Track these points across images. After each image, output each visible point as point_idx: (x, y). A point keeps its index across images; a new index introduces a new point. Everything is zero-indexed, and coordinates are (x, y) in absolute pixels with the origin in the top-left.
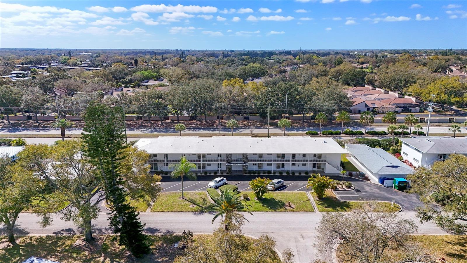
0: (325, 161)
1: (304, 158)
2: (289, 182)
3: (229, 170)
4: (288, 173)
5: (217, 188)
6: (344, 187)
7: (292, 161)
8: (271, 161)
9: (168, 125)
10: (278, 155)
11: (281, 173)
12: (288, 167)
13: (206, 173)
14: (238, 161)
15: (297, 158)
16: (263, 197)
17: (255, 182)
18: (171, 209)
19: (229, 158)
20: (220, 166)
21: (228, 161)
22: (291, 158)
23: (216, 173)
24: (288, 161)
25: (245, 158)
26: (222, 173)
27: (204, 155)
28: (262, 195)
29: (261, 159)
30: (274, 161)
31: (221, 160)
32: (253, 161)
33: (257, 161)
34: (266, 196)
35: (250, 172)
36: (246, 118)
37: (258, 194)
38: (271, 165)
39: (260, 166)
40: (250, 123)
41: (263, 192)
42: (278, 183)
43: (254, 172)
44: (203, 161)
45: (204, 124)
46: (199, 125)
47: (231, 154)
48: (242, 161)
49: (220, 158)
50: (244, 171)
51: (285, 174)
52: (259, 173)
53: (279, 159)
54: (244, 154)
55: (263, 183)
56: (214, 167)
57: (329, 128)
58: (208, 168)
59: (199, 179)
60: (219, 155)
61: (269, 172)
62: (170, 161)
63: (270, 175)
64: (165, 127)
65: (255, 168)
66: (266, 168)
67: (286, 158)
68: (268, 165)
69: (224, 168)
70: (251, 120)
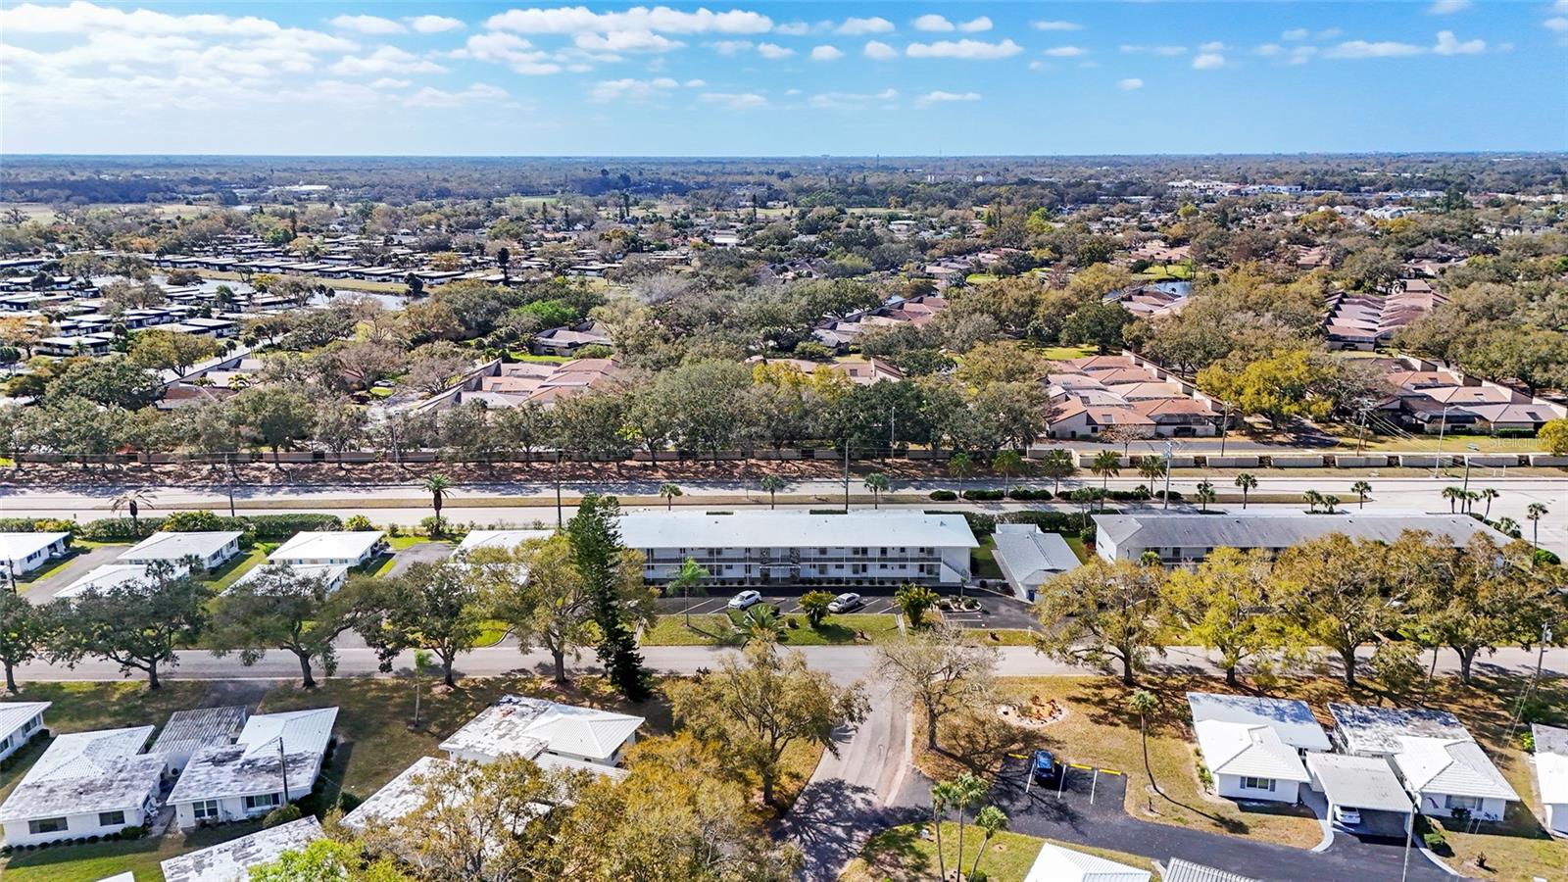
0: (939, 560)
1: (903, 555)
2: (871, 598)
3: (765, 578)
4: (872, 581)
5: (743, 608)
6: (962, 606)
7: (879, 560)
8: (841, 560)
9: (632, 473)
10: (856, 551)
11: (859, 581)
12: (875, 572)
13: (723, 582)
14: (783, 560)
15: (889, 555)
16: (822, 623)
17: (808, 598)
18: (671, 641)
19: (765, 556)
20: (748, 569)
21: (762, 561)
22: (878, 555)
23: (741, 581)
24: (873, 560)
25: (794, 555)
26: (753, 583)
27: (719, 551)
28: (819, 619)
29: (823, 556)
30: (848, 560)
31: (751, 560)
32: (809, 560)
33: (815, 560)
34: (826, 621)
35: (803, 581)
36: (807, 455)
37: (812, 616)
38: (842, 567)
39: (823, 568)
40: (815, 466)
41: (821, 614)
42: (849, 600)
43: (811, 581)
44: (718, 560)
45: (713, 472)
46: (701, 472)
47: (769, 549)
48: (789, 560)
49: (749, 556)
50: (793, 579)
51: (866, 585)
52: (820, 581)
53: (857, 556)
54: (792, 549)
55: (821, 598)
56: (737, 572)
57: (985, 482)
58: (727, 574)
59: (712, 592)
60: (748, 550)
61: (839, 581)
62: (658, 561)
63: (837, 587)
64: (627, 478)
65: (814, 574)
66: (833, 573)
67: (870, 555)
68: (837, 567)
69: (756, 574)
70: (818, 460)
